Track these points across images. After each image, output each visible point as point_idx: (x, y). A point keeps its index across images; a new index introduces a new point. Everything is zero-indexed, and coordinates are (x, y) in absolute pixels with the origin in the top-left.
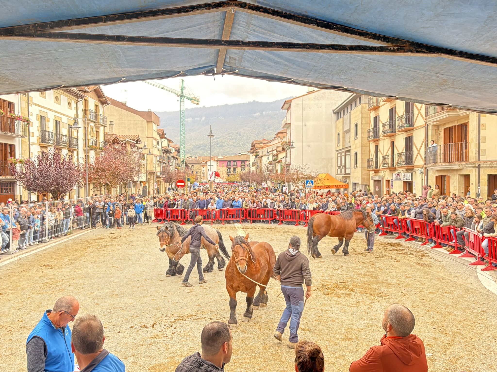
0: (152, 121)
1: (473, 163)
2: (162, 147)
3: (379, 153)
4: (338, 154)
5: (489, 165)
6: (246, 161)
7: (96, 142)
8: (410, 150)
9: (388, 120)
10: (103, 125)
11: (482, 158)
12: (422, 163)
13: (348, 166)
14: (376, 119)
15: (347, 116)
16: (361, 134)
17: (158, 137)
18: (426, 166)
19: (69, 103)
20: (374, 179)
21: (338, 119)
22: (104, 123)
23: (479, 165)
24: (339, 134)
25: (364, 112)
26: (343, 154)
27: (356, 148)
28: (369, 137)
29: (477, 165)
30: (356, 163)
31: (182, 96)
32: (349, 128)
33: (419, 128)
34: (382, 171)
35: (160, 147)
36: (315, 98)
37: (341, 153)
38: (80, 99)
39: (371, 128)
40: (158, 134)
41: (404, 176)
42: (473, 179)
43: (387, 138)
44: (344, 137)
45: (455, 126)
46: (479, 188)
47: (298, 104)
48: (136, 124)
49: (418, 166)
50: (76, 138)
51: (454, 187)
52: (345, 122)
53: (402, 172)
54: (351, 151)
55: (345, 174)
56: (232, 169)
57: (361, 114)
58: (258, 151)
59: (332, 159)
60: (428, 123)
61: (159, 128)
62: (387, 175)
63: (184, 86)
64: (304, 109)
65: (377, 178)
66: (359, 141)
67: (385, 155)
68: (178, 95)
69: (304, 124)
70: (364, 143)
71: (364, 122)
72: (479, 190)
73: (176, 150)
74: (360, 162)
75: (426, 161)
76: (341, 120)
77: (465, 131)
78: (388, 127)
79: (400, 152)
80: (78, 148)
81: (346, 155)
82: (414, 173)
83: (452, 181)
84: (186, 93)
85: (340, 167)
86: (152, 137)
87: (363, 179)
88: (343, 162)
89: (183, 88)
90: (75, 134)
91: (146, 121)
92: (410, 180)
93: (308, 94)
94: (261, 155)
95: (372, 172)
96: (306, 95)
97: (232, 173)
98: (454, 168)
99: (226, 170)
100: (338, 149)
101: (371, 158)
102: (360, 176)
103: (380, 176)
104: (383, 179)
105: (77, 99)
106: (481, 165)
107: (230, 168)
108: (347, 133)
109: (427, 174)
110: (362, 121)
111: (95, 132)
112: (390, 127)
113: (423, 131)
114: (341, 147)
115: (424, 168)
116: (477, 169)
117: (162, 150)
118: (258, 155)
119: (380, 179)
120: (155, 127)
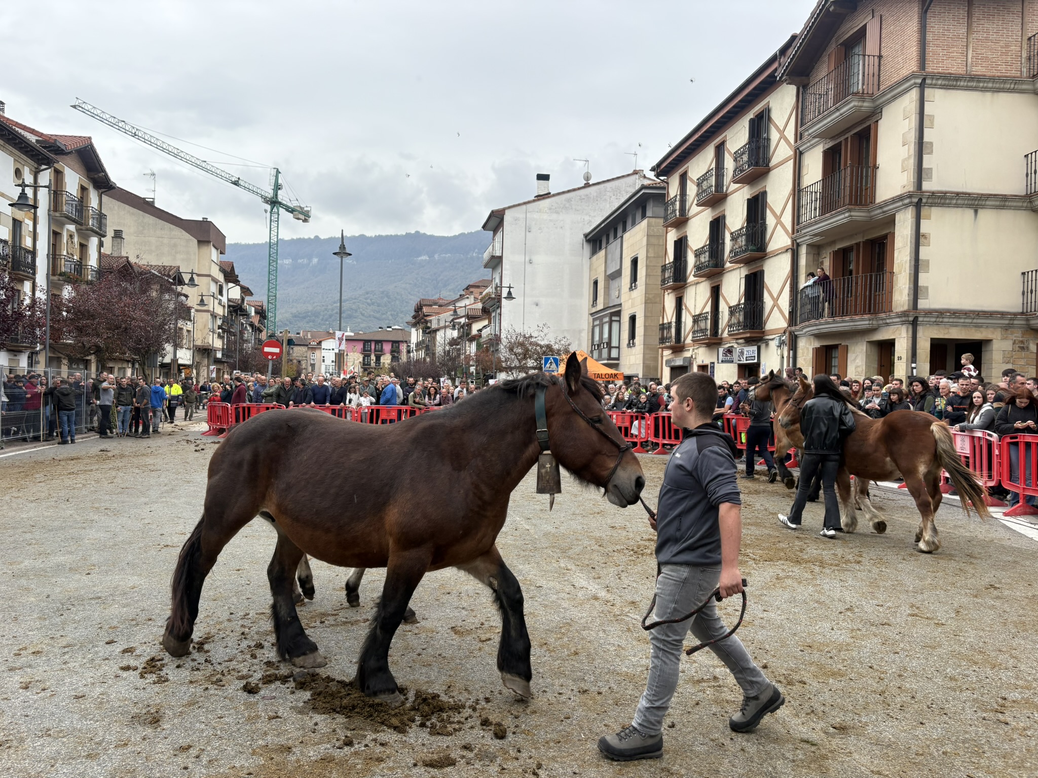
0: (209, 242)
1: (904, 314)
2: (229, 300)
3: (684, 312)
4: (594, 320)
5: (934, 320)
6: (402, 342)
7: (80, 265)
8: (754, 299)
9: (708, 243)
10: (96, 233)
11: (923, 304)
12: (783, 324)
13: (614, 343)
14: (681, 245)
15: (614, 246)
16: (644, 279)
17: (221, 277)
18: (793, 328)
19: (18, 173)
20: (673, 364)
21: (594, 252)
22: (100, 228)
23: (916, 318)
24: (596, 283)
25: (652, 233)
26: (607, 319)
27: (633, 306)
28: (664, 281)
29: (911, 319)
30: (632, 335)
31: (274, 202)
32: (618, 268)
33: (776, 254)
34: (691, 349)
35: (224, 299)
36: (550, 209)
37: (601, 318)
38: (44, 167)
39: (667, 262)
40: (222, 270)
41: (742, 353)
42: (902, 348)
43: (704, 279)
44: (607, 288)
45: (858, 244)
46: (914, 365)
47: (516, 219)
48: (175, 245)
49: (773, 332)
50: (28, 251)
51: (857, 367)
52: (609, 256)
53: (736, 346)
54: (622, 313)
55: (610, 358)
56: (373, 357)
57: (646, 238)
58: (428, 318)
59: (580, 331)
60: (798, 241)
61: (224, 258)
62: (701, 356)
63: (280, 181)
64: (528, 230)
65: (679, 362)
66: (639, 293)
67: (697, 313)
68: (266, 200)
69: (527, 259)
70: (651, 296)
71: (651, 254)
72: (915, 371)
73: (256, 312)
74: (642, 333)
75: (793, 318)
76: (602, 253)
77: (879, 254)
78: (705, 258)
79: (733, 303)
80: (34, 274)
81: (611, 322)
82: (763, 346)
83: (851, 356)
84: (282, 196)
85: (599, 346)
86: (209, 276)
87: (646, 367)
88: (606, 335)
89: (277, 187)
90: (28, 242)
91: (195, 241)
92: (756, 361)
93: (539, 200)
94: (434, 326)
95: (667, 353)
96: (534, 201)
97: (373, 364)
98: (859, 327)
99: (361, 360)
100: (594, 310)
101: (666, 321)
102: (642, 362)
103: (685, 359)
104: (691, 364)
105: (36, 166)
106: (920, 319)
107: (369, 356)
108: (612, 280)
109: (793, 347)
110: (647, 251)
111: (77, 246)
112: (711, 256)
113: (786, 259)
114: (600, 306)
115: (787, 334)
116: (910, 327)
117: (229, 306)
118: (429, 328)
119: (686, 364)
120: (214, 254)
